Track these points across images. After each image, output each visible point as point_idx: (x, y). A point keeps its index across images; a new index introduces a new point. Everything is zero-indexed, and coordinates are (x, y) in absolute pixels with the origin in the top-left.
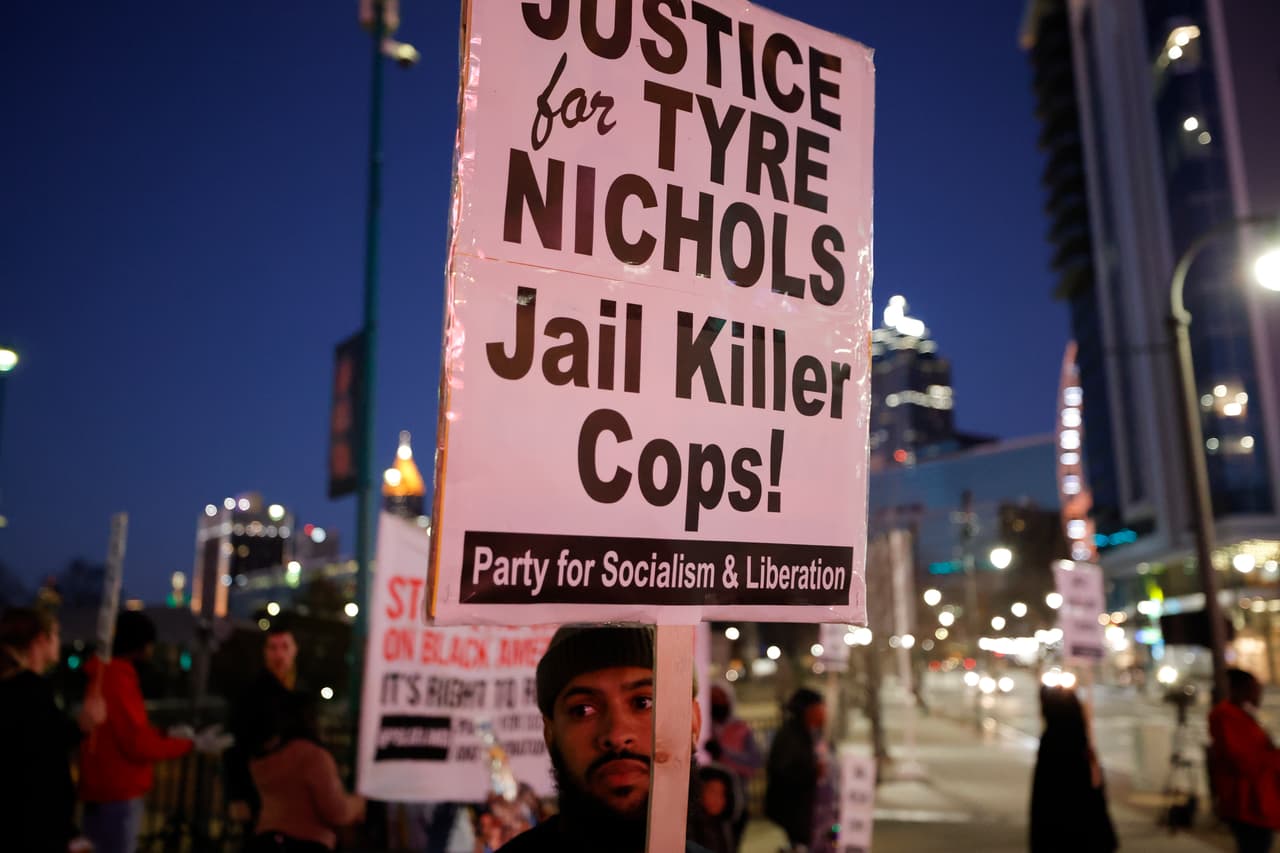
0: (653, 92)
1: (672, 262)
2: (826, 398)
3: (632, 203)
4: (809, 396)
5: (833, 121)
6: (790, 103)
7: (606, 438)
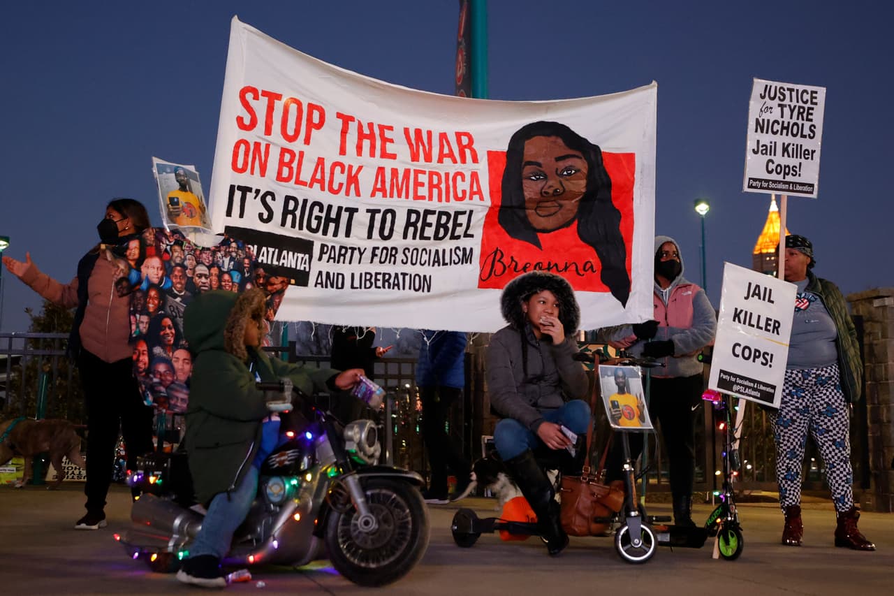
0: (779, 105)
1: (781, 134)
2: (810, 156)
3: (776, 124)
4: (807, 156)
5: (816, 104)
6: (806, 102)
7: (770, 164)
